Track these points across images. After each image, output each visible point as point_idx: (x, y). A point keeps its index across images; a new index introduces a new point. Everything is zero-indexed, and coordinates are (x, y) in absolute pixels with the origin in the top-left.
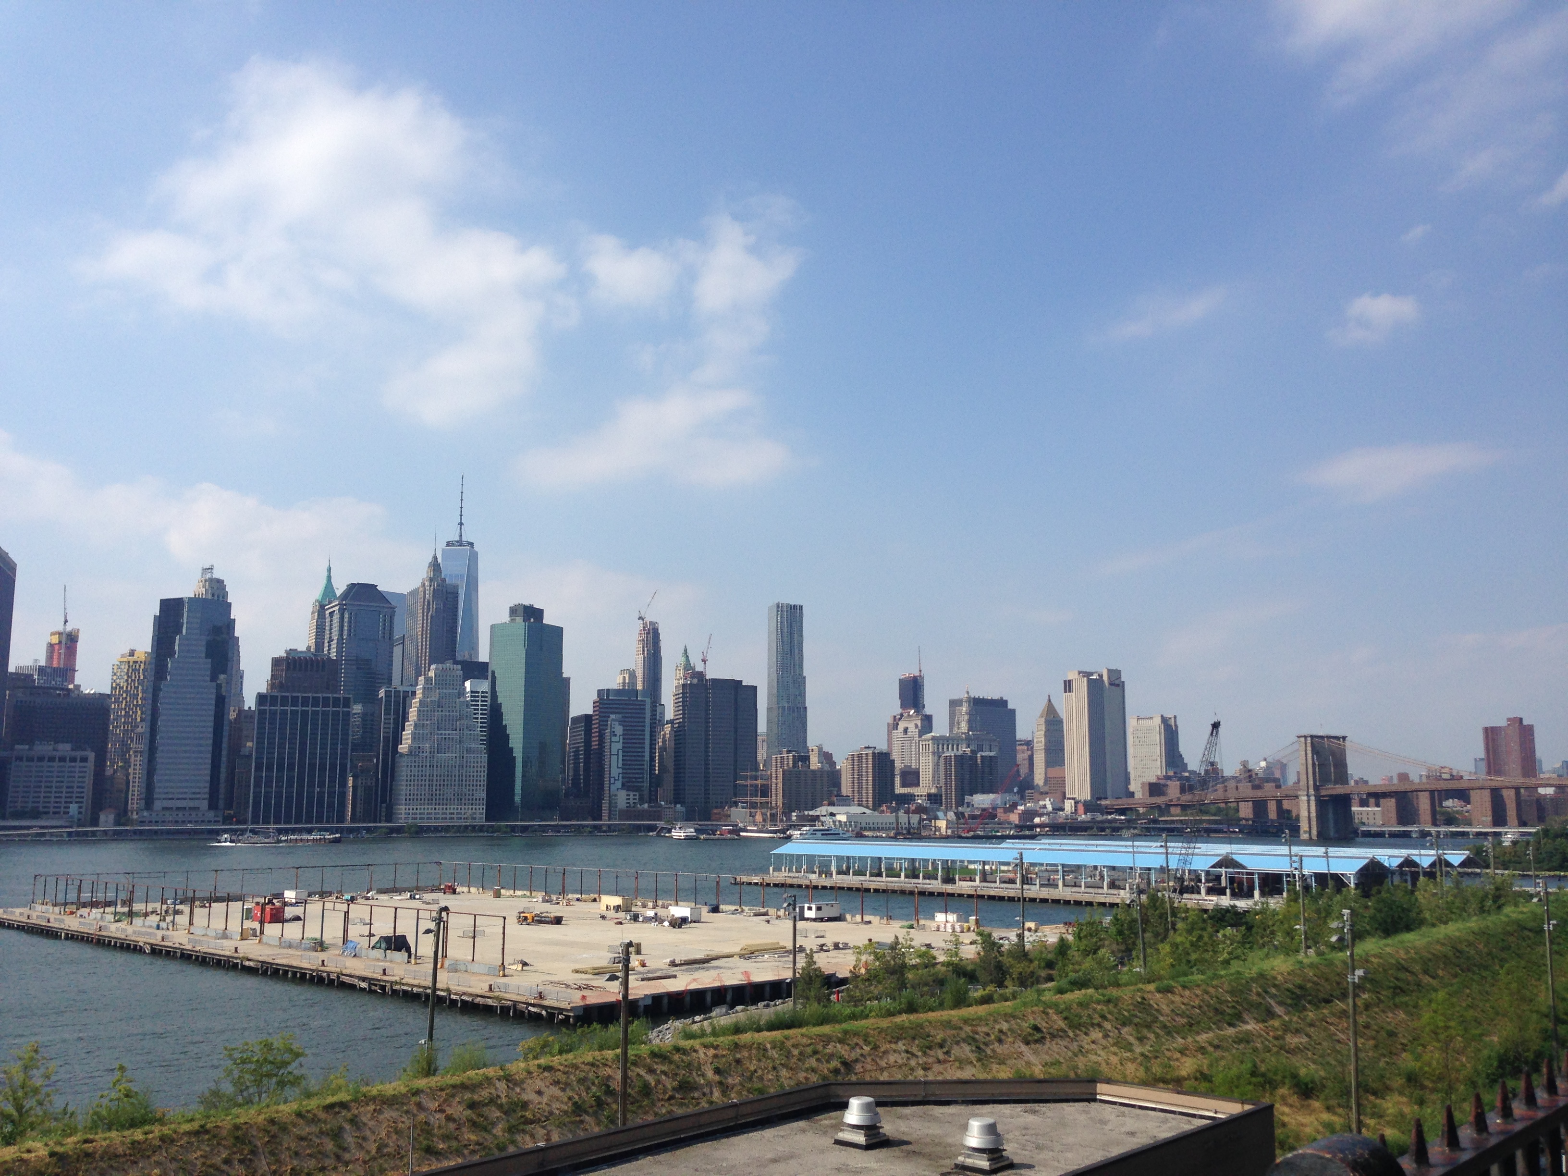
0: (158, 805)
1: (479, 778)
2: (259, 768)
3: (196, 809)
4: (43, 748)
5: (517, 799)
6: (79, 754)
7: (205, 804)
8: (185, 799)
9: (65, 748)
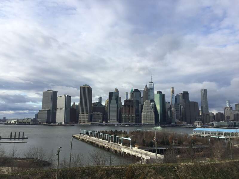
0: (110, 120)
3: (115, 121)
4: (96, 113)
6: (100, 114)
7: (116, 121)
9: (99, 113)
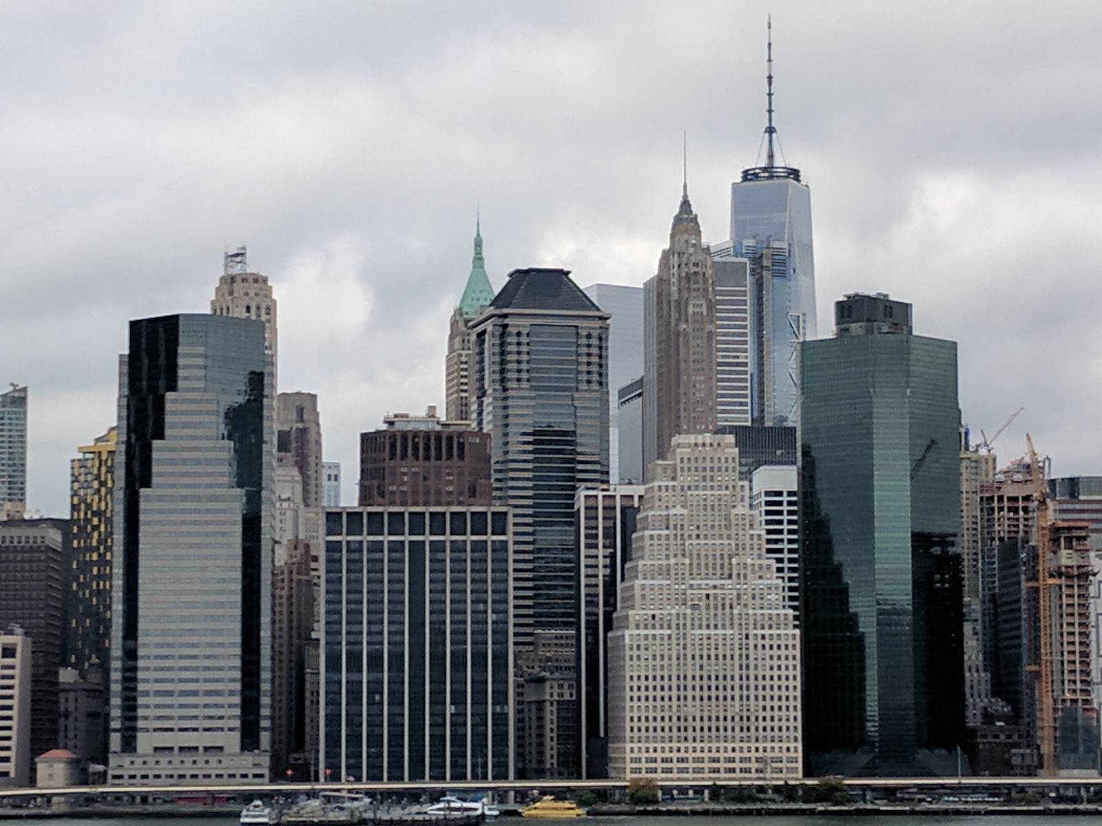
0: (145, 742)
1: (784, 683)
2: (333, 663)
3: (217, 749)
5: (871, 727)
7: (233, 741)
8: (196, 730)
